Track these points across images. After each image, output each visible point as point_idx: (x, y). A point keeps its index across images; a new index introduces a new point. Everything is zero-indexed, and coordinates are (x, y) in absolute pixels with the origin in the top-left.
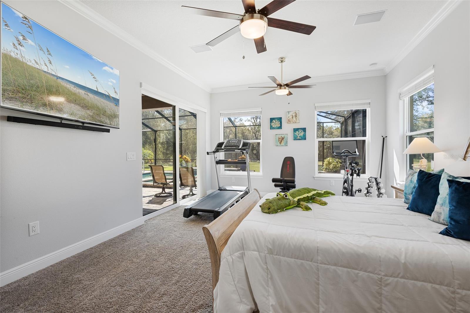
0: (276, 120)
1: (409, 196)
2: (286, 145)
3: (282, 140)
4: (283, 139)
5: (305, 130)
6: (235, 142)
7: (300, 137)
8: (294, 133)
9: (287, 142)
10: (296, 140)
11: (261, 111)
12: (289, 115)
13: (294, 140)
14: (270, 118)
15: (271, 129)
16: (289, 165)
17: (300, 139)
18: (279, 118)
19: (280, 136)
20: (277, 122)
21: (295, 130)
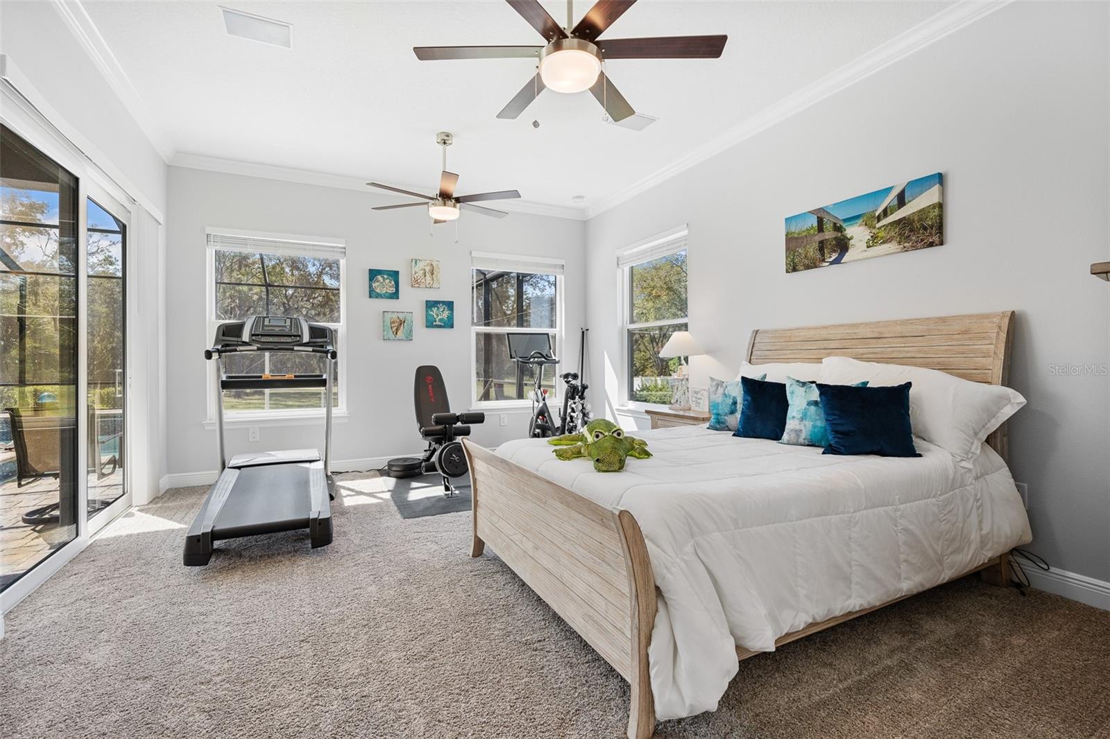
0: (385, 277)
1: (726, 418)
2: (409, 338)
3: (398, 327)
4: (401, 323)
5: (451, 306)
6: (283, 324)
7: (441, 320)
8: (427, 311)
9: (411, 331)
10: (433, 327)
11: (345, 248)
12: (417, 269)
13: (427, 327)
14: (370, 270)
15: (370, 297)
16: (431, 384)
17: (440, 327)
18: (391, 273)
19: (395, 316)
20: (388, 281)
21: (430, 305)
